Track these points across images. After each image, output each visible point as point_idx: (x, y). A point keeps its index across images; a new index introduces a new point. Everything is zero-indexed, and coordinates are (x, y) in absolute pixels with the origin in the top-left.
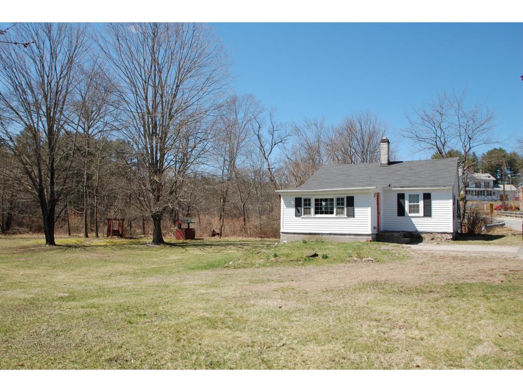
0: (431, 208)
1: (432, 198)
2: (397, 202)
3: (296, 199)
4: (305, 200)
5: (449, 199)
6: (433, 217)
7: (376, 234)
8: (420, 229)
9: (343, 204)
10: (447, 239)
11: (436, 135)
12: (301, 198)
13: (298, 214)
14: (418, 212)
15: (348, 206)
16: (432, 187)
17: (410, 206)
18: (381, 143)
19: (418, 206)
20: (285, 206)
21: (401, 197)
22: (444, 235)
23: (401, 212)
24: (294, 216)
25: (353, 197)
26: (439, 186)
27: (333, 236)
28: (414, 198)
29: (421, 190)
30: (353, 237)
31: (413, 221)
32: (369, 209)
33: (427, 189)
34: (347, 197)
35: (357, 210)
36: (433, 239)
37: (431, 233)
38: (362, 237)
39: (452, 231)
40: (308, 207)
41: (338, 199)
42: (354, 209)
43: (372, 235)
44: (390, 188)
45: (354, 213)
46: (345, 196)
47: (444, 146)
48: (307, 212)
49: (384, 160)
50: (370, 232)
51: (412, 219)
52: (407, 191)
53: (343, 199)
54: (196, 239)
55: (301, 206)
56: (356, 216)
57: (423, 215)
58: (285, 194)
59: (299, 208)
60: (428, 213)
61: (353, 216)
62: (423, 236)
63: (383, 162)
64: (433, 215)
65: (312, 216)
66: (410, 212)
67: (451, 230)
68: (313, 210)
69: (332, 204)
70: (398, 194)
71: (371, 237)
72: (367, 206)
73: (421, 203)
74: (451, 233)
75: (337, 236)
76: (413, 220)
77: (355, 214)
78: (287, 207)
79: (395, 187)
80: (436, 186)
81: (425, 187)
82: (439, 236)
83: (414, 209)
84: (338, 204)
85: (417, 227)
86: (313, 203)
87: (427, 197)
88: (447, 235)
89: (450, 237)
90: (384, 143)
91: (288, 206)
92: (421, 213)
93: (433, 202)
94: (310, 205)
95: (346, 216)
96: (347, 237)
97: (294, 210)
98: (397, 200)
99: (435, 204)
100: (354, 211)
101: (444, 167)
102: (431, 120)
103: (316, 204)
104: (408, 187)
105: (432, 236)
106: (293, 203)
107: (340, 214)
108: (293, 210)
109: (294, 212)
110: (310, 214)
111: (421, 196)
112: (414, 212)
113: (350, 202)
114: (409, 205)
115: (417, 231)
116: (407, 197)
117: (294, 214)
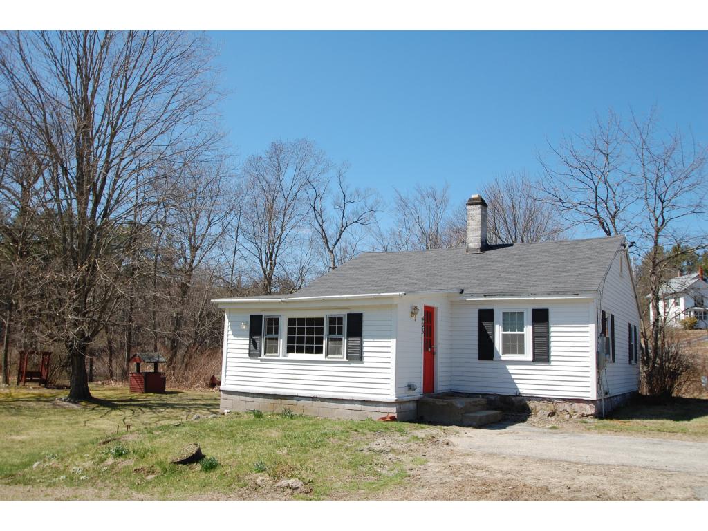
0: (548, 342)
1: (550, 320)
2: (477, 329)
3: (252, 317)
4: (270, 321)
5: (587, 322)
6: (552, 363)
7: (417, 401)
8: (525, 389)
9: (340, 332)
10: (583, 416)
11: (597, 196)
12: (261, 316)
13: (254, 351)
14: (522, 351)
15: (350, 335)
16: (549, 294)
17: (505, 338)
18: (469, 207)
19: (522, 337)
20: (230, 333)
21: (486, 316)
22: (576, 405)
23: (486, 350)
24: (247, 356)
25: (360, 316)
26: (564, 293)
27: (319, 403)
28: (514, 320)
29: (527, 303)
30: (358, 406)
31: (511, 371)
32: (394, 342)
33: (541, 301)
34: (349, 315)
35: (368, 345)
36: (552, 414)
37: (549, 400)
38: (377, 409)
39: (594, 398)
40: (273, 336)
41: (332, 320)
42: (361, 343)
43: (397, 403)
44: (462, 297)
45: (361, 352)
46: (344, 313)
47: (613, 217)
48: (272, 349)
49: (474, 240)
50: (393, 398)
51: (508, 367)
52: (500, 303)
53: (340, 320)
54: (167, 393)
55: (260, 334)
56: (365, 359)
57: (530, 358)
58: (232, 307)
59: (256, 338)
60: (542, 355)
61: (360, 358)
62: (531, 405)
63: (471, 245)
64: (552, 358)
65: (281, 358)
66: (505, 351)
67: (592, 395)
68: (282, 343)
69: (320, 331)
70: (481, 312)
71: (394, 410)
72: (390, 337)
73: (528, 331)
74: (592, 401)
75: (326, 404)
76: (511, 369)
77: (365, 354)
78: (235, 335)
79: (472, 295)
80: (557, 293)
81: (534, 294)
82: (567, 406)
83: (514, 345)
84: (332, 331)
85: (519, 386)
86: (283, 327)
87: (541, 317)
88: (582, 404)
89: (590, 410)
90: (474, 207)
91: (237, 334)
92: (528, 355)
93: (553, 329)
94: (276, 331)
95: (345, 360)
96: (347, 406)
97: (248, 342)
98: (477, 324)
99: (557, 332)
100: (361, 347)
101: (589, 254)
102: (584, 167)
103: (290, 331)
104: (499, 295)
105: (551, 407)
106: (245, 327)
107: (334, 354)
108: (245, 342)
109: (247, 347)
110: (276, 352)
111: (528, 316)
112: (514, 352)
113: (355, 326)
114: (503, 335)
115: (518, 395)
116: (498, 316)
117: (247, 351)
